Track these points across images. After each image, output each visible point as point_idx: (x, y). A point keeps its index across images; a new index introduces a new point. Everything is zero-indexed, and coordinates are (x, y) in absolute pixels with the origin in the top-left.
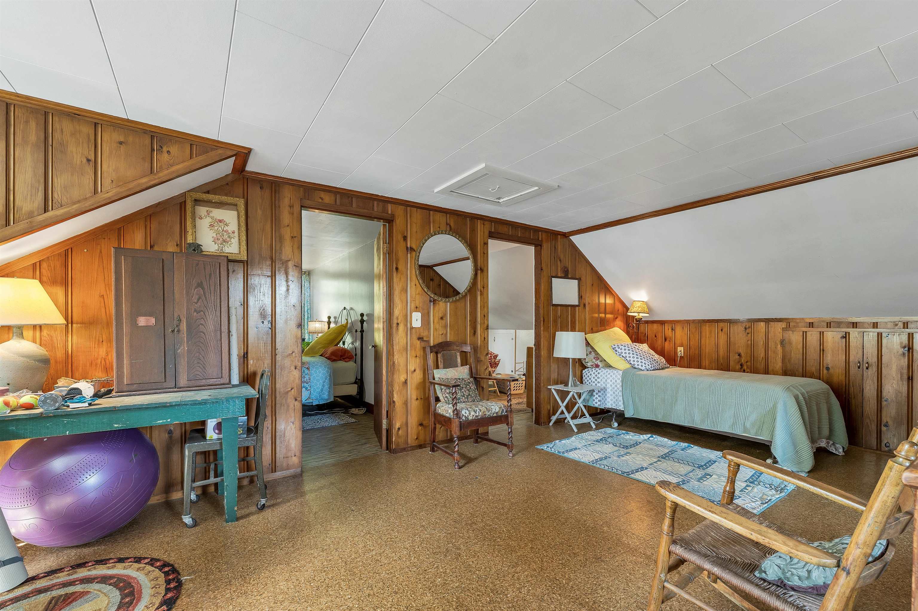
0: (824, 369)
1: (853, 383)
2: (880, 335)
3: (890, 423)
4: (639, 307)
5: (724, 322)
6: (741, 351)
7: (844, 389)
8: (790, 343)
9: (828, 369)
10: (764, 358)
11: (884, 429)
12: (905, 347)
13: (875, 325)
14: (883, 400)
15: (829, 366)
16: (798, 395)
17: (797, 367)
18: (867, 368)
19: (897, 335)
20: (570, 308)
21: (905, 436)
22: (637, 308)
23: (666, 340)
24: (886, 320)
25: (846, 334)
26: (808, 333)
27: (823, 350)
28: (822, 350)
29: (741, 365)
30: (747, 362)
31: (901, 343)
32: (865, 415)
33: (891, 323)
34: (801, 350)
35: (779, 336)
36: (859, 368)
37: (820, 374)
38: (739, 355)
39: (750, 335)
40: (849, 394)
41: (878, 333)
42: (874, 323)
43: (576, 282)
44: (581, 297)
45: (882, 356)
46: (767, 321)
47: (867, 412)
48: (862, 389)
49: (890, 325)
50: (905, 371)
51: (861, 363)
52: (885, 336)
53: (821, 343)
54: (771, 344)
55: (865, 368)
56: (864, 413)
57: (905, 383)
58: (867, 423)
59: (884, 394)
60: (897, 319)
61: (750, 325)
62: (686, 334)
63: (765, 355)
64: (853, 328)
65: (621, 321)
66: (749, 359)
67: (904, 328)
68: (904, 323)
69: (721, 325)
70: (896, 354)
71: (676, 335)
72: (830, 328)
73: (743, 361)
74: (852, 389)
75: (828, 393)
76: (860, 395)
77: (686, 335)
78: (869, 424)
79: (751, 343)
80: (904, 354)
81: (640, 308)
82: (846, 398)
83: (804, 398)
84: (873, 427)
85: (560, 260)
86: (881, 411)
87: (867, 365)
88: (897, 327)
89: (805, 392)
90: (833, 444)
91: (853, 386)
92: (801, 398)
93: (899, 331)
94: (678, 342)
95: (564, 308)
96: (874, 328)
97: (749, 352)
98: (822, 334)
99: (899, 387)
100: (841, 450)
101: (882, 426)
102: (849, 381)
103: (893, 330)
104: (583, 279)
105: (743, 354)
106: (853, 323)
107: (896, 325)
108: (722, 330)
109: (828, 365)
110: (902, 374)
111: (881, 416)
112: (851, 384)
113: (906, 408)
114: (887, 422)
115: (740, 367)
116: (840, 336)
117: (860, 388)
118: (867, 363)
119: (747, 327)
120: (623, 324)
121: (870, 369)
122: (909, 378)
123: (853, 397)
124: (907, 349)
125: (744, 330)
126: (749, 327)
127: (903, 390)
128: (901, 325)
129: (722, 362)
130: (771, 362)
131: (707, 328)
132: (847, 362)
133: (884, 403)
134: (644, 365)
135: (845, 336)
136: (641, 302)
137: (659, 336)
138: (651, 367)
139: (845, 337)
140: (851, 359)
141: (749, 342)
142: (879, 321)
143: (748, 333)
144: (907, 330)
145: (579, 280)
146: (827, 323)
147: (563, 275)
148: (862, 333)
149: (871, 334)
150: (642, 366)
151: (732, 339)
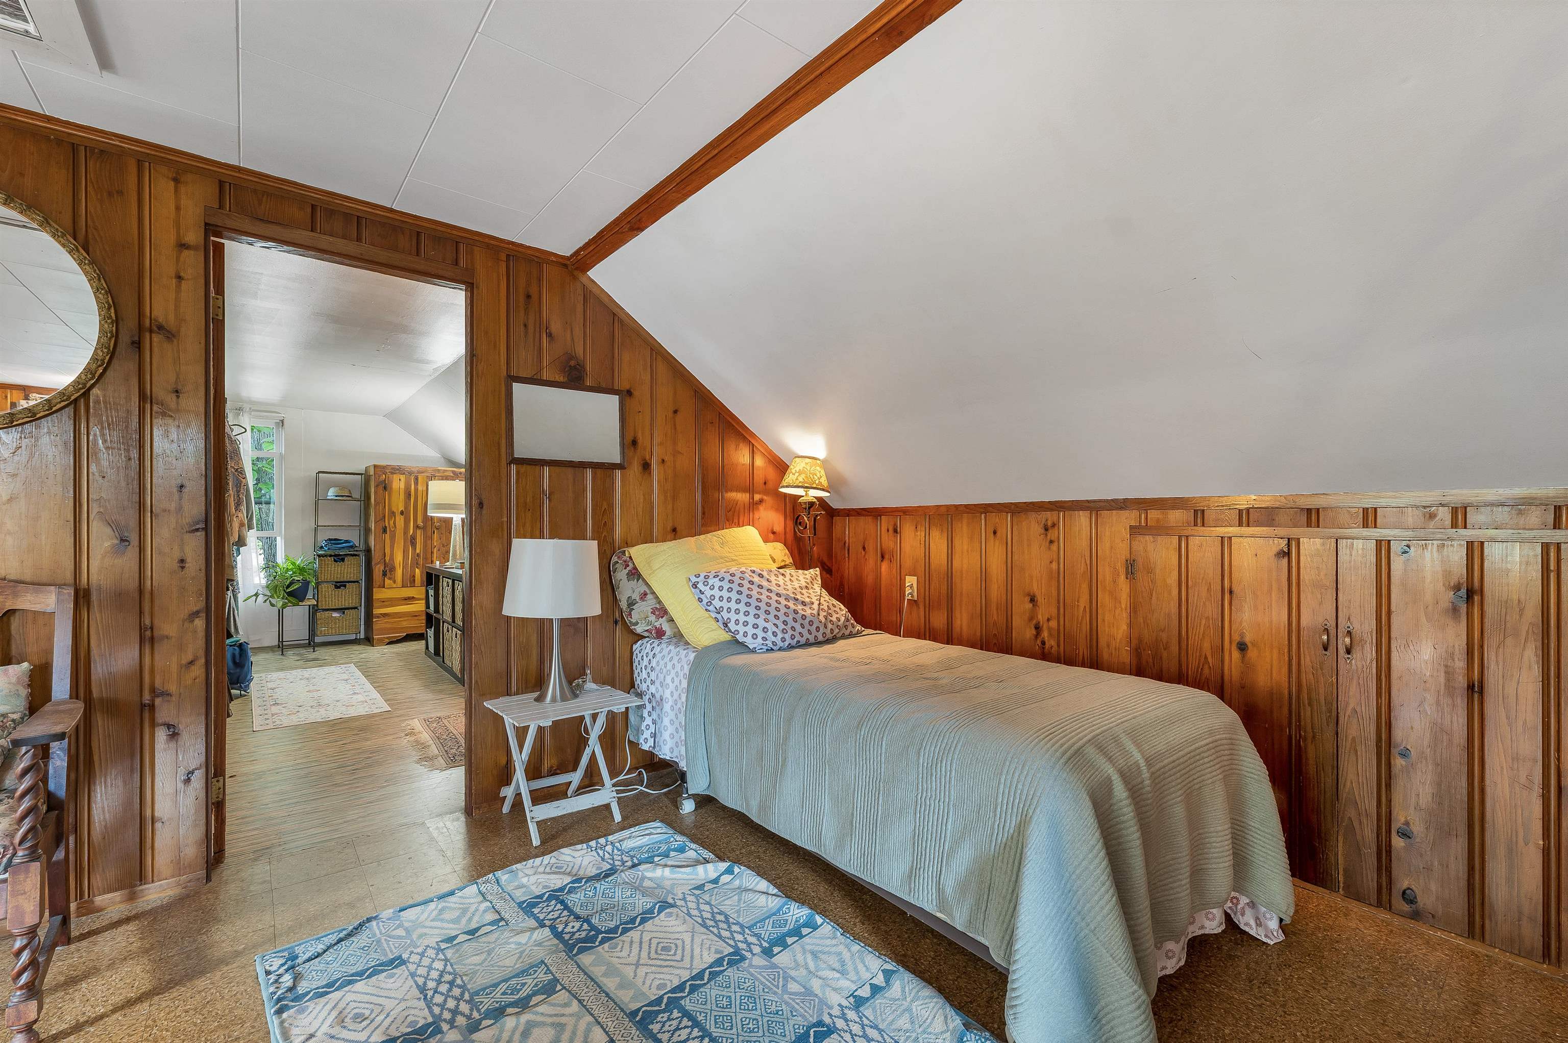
0: (1234, 647)
1: (1309, 693)
2: (1383, 548)
3: (1417, 828)
4: (800, 473)
5: (1000, 511)
6: (1035, 589)
7: (1285, 711)
8: (1150, 570)
9: (1242, 647)
10: (1088, 610)
11: (1398, 842)
12: (1457, 588)
13: (1369, 517)
14: (1394, 751)
15: (1248, 639)
16: (1108, 782)
17: (1165, 642)
18: (1348, 651)
19: (1435, 546)
20: (589, 473)
21: (1461, 874)
22: (797, 474)
23: (883, 557)
24: (1401, 502)
25: (1289, 545)
26: (1191, 539)
27: (1231, 592)
28: (1228, 593)
29: (1038, 628)
30: (1048, 620)
31: (1447, 574)
32: (1343, 795)
33: (1416, 512)
34: (1175, 592)
35: (1123, 552)
36: (1326, 649)
37: (1223, 662)
38: (1033, 600)
39: (1054, 547)
40: (1299, 727)
41: (1379, 543)
42: (1365, 511)
43: (613, 401)
44: (634, 443)
45: (1389, 613)
46: (1094, 507)
47: (1348, 784)
48: (1334, 714)
49: (1412, 517)
50: (1460, 664)
51: (1333, 632)
52: (1399, 550)
53: (1225, 568)
54: (1105, 572)
55: (1342, 650)
56: (1341, 787)
57: (1461, 702)
58: (1350, 818)
59: (1398, 734)
60: (1431, 496)
61: (1055, 519)
62: (923, 542)
63: (1091, 602)
64: (1309, 525)
65: (777, 510)
66: (1054, 611)
67: (1454, 525)
68: (1454, 511)
69: (994, 518)
70: (1430, 608)
71: (903, 545)
72: (1248, 526)
73: (1040, 617)
74: (1306, 713)
75: (1232, 744)
76: (1329, 734)
77: (923, 546)
78: (1356, 824)
79: (1059, 568)
80: (1455, 610)
81: (803, 476)
82: (1290, 737)
83: (1134, 792)
84: (1368, 833)
85: (550, 335)
86: (1389, 786)
87: (1347, 640)
88: (1432, 524)
89: (1142, 763)
90: (1252, 905)
91: (1310, 704)
92: (1120, 791)
93: (1439, 536)
94: (908, 563)
95: (569, 471)
96: (1365, 525)
97: (1055, 593)
98: (1225, 542)
99: (1443, 713)
100: (1273, 924)
101: (1394, 833)
102: (1299, 686)
103: (1421, 533)
104: (642, 393)
105: (1040, 599)
106: (1309, 511)
107: (1432, 516)
108: (995, 533)
109: (1242, 635)
110: (1449, 673)
111: (1389, 801)
112: (1305, 695)
113: (1464, 783)
114: (1407, 823)
115: (1034, 632)
116: (1275, 550)
117: (1330, 712)
118: (1349, 633)
119: (1049, 523)
120: (782, 519)
121: (1357, 654)
122: (1471, 687)
123: (1310, 735)
124: (1463, 592)
125: (1043, 531)
126: (1054, 525)
127: (1455, 724)
128: (1444, 515)
129: (995, 617)
130: (1104, 620)
131: (965, 527)
132: (1294, 628)
133: (1399, 762)
134: (761, 634)
135: (1286, 550)
136: (808, 460)
137: (870, 547)
138: (783, 640)
139: (1288, 554)
140: (1304, 622)
141: (1054, 566)
142: (1383, 502)
143: (1051, 542)
144: (1462, 532)
145: (626, 395)
146: (1240, 511)
147: (560, 378)
148: (1334, 541)
149: (1359, 544)
150: (755, 637)
151: (1016, 557)
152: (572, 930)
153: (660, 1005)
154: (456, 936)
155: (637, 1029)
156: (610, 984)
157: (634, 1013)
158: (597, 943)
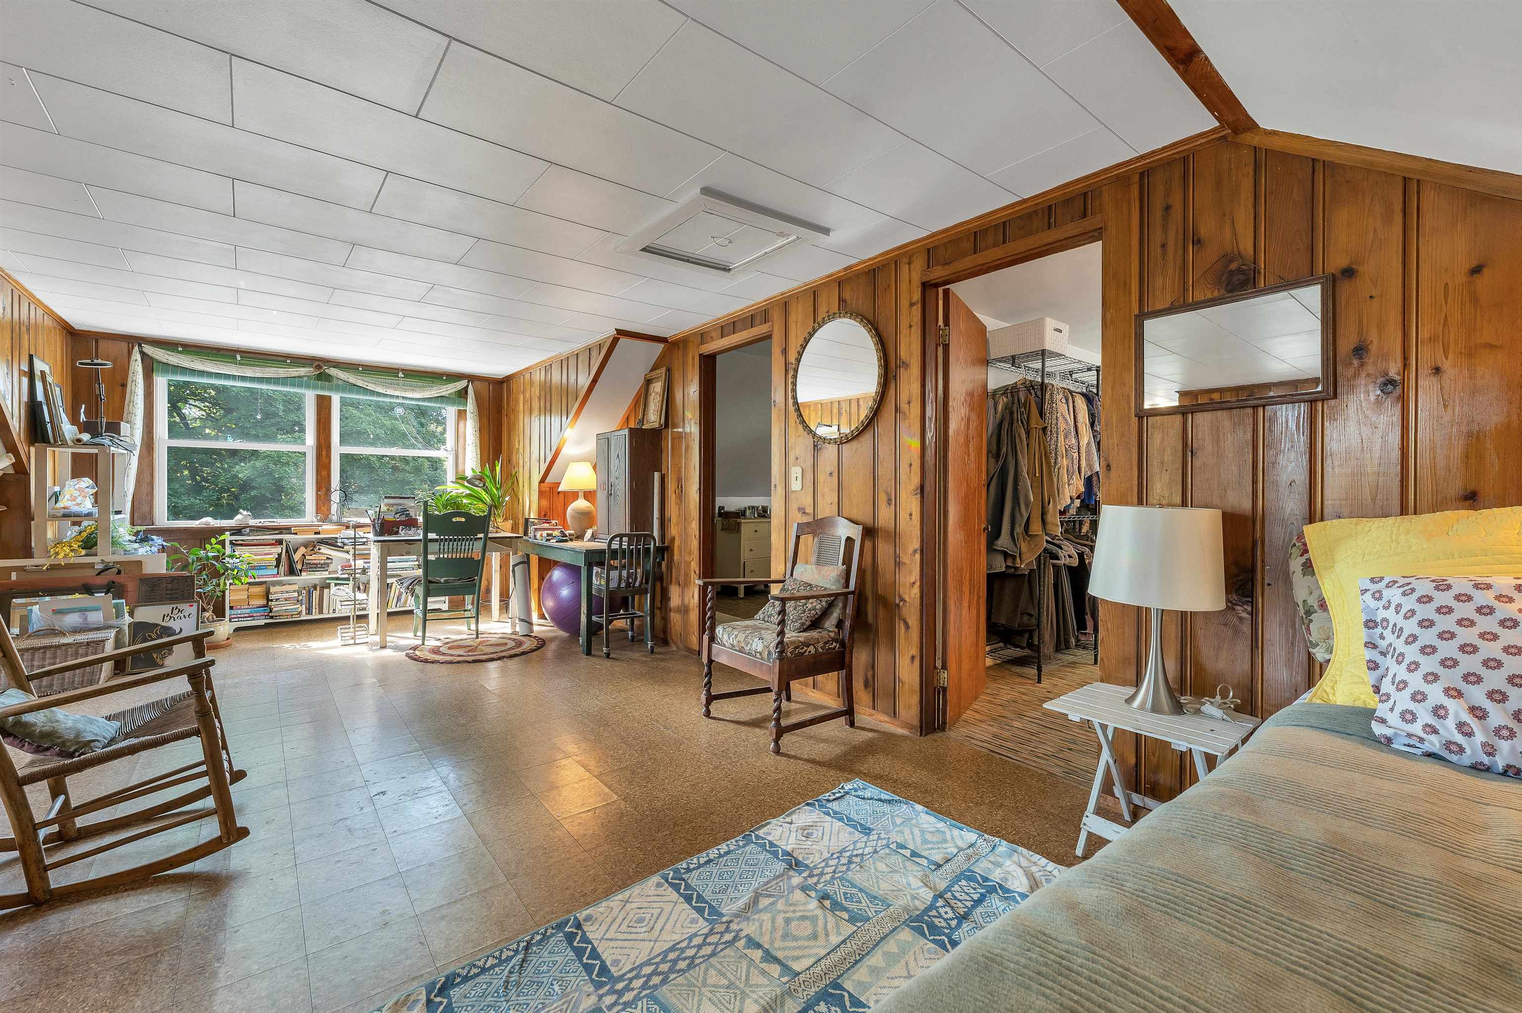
44: (1360, 352)
85: (1197, 243)
152: (943, 914)
153: (852, 1005)
154: (906, 848)
155: (816, 993)
156: (876, 959)
157: (837, 986)
158: (931, 938)
